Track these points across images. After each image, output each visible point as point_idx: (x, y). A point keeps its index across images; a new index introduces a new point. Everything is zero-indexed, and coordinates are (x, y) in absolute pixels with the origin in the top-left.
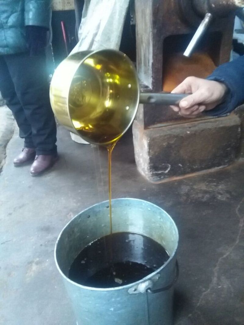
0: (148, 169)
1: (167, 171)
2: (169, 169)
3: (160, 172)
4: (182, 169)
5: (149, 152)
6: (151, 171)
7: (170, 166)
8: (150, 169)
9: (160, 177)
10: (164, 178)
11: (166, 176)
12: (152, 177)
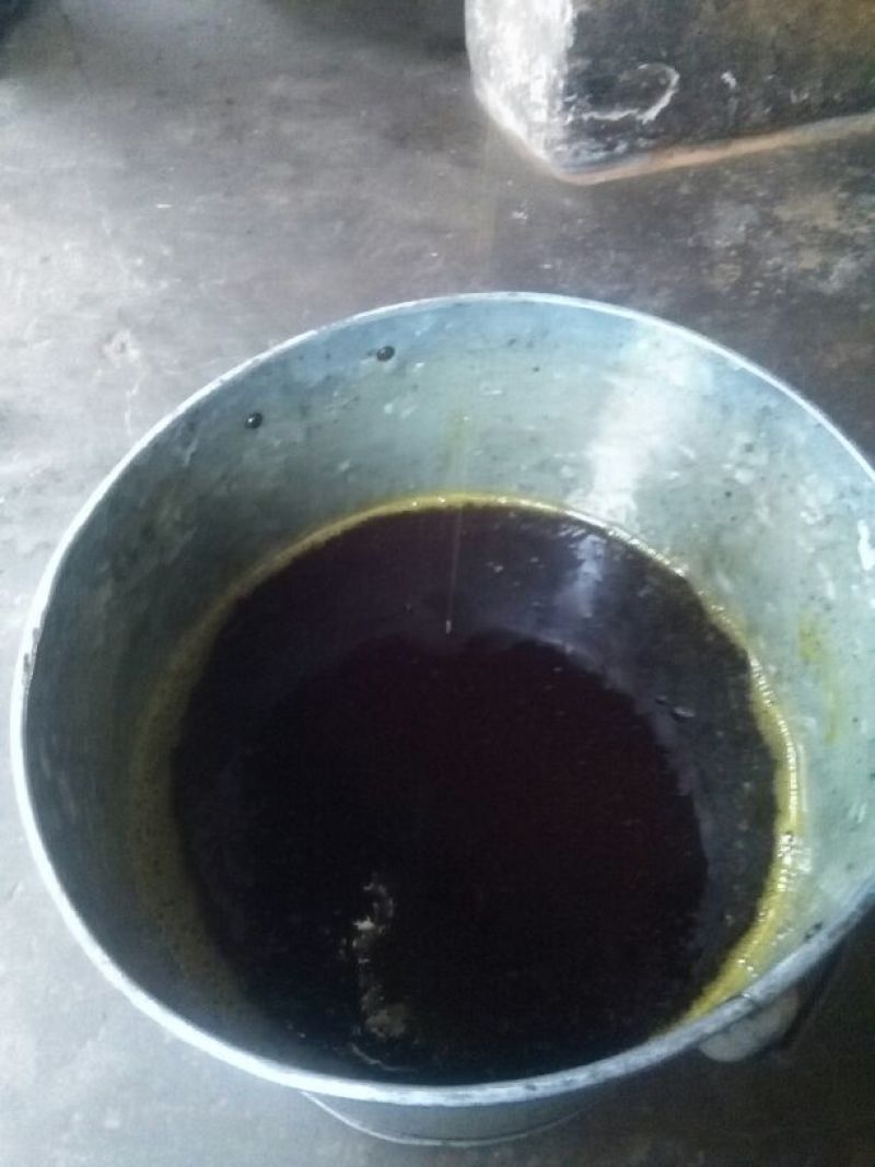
0: (552, 96)
1: (652, 114)
2: (665, 101)
3: (615, 116)
4: (734, 103)
6: (567, 106)
7: (675, 78)
8: (569, 91)
9: (610, 147)
10: (633, 151)
11: (642, 142)
12: (569, 141)
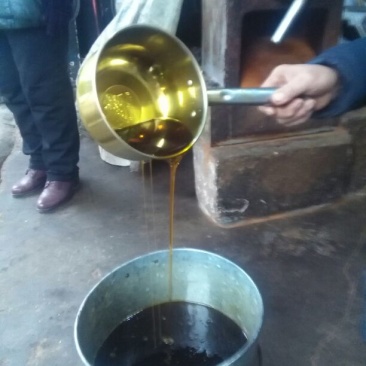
0: (215, 207)
1: (243, 210)
2: (246, 207)
3: (232, 211)
4: (266, 207)
5: (217, 181)
6: (219, 209)
7: (247, 202)
8: (219, 206)
9: (232, 219)
10: (240, 219)
11: (242, 217)
12: (221, 218)
